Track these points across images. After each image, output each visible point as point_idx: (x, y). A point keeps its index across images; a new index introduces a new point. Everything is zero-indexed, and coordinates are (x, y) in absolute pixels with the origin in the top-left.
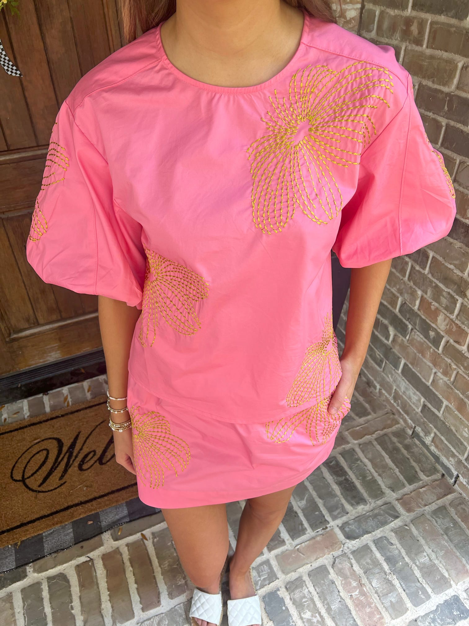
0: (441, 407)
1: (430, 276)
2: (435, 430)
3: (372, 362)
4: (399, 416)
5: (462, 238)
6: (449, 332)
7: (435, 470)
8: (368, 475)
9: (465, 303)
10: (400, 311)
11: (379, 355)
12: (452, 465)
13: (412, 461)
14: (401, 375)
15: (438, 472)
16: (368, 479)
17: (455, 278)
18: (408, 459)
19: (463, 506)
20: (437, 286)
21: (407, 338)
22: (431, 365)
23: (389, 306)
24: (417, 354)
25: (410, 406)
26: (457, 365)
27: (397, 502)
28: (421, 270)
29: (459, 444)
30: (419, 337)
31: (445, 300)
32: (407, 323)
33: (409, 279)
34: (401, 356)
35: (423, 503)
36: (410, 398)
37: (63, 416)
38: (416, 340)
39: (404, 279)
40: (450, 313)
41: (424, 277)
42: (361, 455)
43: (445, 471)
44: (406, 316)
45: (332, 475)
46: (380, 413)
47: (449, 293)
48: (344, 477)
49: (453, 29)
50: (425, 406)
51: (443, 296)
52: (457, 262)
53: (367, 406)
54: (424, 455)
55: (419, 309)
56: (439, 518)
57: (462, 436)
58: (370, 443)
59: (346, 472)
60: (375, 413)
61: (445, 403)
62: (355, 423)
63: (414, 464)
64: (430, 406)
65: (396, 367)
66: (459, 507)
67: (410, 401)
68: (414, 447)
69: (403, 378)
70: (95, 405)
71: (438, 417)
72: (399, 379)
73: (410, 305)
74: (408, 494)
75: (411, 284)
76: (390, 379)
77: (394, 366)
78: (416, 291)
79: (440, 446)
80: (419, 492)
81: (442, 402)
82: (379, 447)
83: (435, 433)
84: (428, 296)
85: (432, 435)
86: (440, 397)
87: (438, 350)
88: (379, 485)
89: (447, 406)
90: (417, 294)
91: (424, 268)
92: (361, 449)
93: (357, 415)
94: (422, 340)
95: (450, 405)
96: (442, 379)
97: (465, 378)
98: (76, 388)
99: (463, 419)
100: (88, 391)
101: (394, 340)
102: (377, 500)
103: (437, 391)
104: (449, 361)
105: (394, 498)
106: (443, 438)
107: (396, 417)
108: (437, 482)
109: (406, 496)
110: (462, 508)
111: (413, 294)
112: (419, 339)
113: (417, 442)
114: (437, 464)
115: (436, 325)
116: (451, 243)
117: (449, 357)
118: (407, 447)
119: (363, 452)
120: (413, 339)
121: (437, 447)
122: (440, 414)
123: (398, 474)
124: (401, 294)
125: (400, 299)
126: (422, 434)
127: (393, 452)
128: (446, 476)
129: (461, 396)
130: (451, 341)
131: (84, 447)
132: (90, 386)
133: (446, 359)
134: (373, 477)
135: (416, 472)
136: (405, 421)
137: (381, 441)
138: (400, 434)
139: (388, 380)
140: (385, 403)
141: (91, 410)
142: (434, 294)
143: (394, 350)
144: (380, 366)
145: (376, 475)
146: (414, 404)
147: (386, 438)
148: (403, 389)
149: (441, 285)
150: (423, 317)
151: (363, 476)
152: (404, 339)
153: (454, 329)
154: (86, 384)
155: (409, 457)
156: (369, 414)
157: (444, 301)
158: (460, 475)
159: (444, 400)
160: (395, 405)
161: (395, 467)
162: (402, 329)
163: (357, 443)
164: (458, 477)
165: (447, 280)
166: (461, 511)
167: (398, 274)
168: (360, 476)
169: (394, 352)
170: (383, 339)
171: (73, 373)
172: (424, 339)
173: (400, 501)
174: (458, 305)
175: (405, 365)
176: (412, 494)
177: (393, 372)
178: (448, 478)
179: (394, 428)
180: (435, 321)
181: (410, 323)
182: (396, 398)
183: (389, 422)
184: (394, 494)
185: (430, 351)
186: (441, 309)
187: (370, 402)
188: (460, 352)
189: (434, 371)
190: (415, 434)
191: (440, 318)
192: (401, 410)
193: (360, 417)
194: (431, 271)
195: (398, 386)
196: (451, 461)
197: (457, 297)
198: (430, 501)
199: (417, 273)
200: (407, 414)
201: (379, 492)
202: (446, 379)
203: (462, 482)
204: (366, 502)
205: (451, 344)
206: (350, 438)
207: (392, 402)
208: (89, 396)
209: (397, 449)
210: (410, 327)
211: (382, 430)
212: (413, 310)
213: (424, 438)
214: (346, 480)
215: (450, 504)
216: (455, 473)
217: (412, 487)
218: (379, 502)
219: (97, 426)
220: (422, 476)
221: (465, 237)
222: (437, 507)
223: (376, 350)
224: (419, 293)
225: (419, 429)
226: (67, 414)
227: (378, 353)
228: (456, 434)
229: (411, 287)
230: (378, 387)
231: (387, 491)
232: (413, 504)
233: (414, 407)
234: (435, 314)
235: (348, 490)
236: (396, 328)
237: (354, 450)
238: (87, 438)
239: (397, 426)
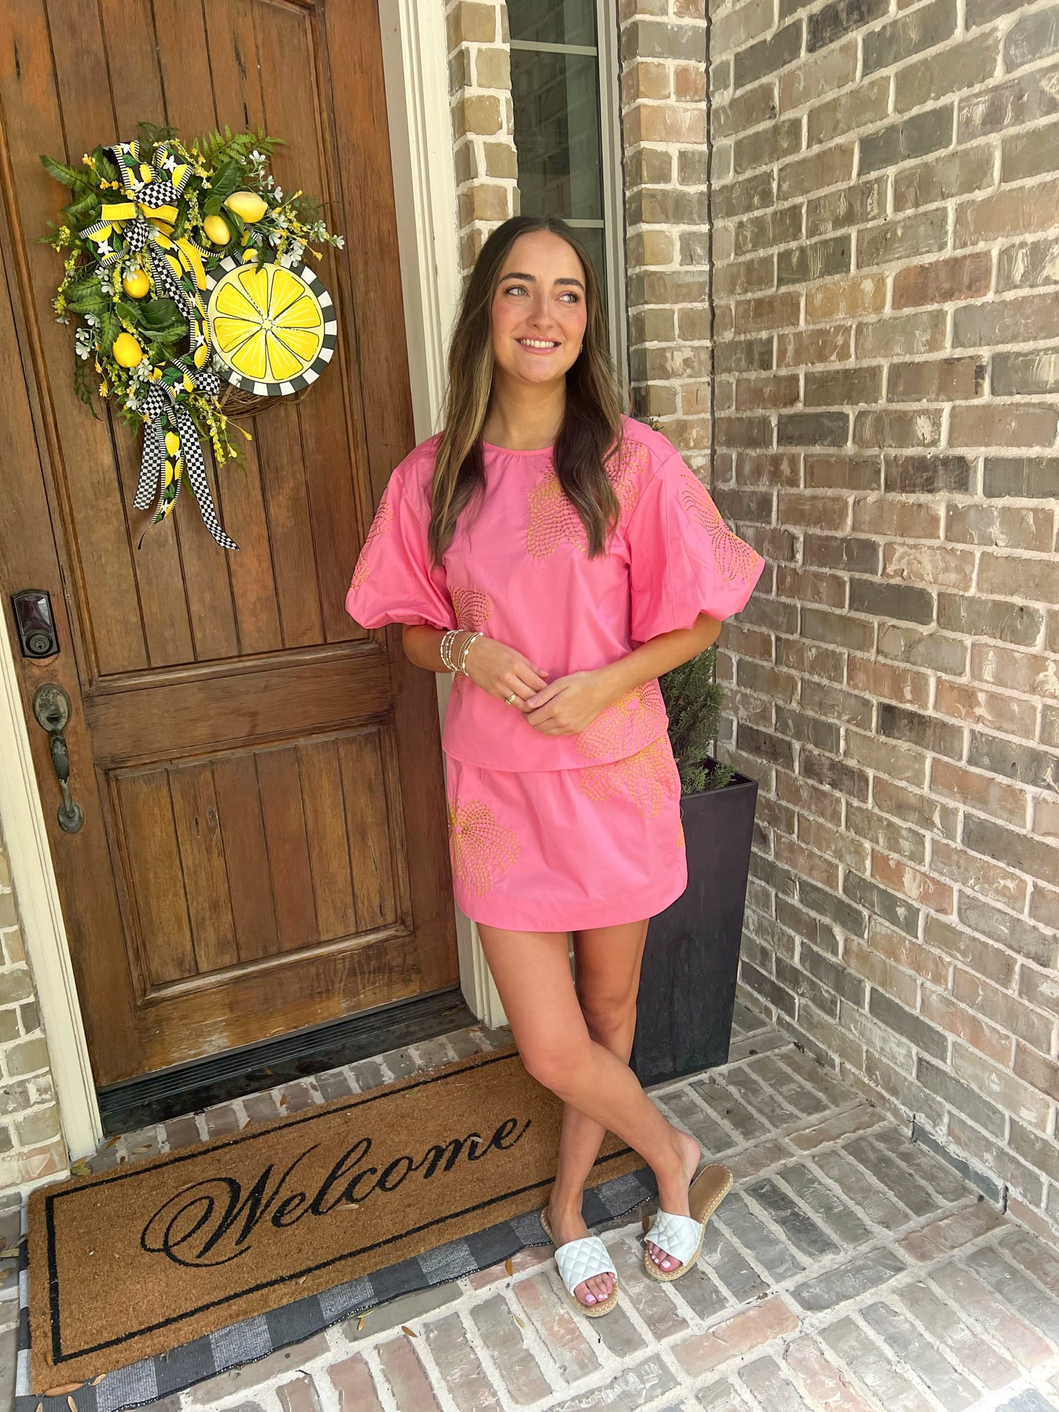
0: (944, 1049)
1: (876, 810)
2: (948, 1106)
3: (819, 1012)
4: (883, 1108)
5: (908, 733)
6: (925, 898)
7: (965, 1191)
8: (835, 1204)
9: (937, 838)
10: (844, 891)
11: (827, 991)
12: (991, 1168)
13: (917, 1177)
14: (869, 1015)
15: (971, 1192)
16: (836, 1210)
17: (913, 800)
18: (911, 1175)
19: (1026, 1245)
20: (890, 824)
21: (866, 936)
22: (912, 972)
23: (827, 889)
24: (887, 961)
25: (897, 1073)
26: (951, 956)
27: (897, 1245)
28: (862, 805)
29: (991, 1114)
30: (883, 926)
31: (907, 843)
32: (860, 907)
33: (847, 828)
34: (862, 978)
35: (948, 1244)
36: (893, 1058)
37: (236, 1142)
38: (880, 933)
39: (840, 830)
40: (919, 864)
41: (868, 816)
42: (818, 1173)
43: (981, 1189)
44: (856, 895)
45: (766, 1210)
46: (846, 1105)
47: (910, 830)
48: (789, 1211)
49: (833, 459)
50: (920, 1060)
51: (903, 837)
52: (909, 774)
53: (821, 1095)
54: (941, 1168)
55: (872, 876)
56: (983, 1266)
57: (991, 1094)
58: (834, 1153)
59: (792, 1202)
60: (837, 1106)
61: (951, 1038)
62: (799, 1124)
63: (923, 1183)
64: (928, 1057)
65: (859, 1003)
66: (1017, 1247)
67: (895, 1063)
68: (920, 1156)
69: (875, 1020)
70: (298, 1122)
71: (945, 1073)
72: (869, 1025)
73: (858, 873)
74: (918, 1231)
75: (852, 834)
76: (853, 1035)
77: (855, 1003)
78: (861, 845)
79: (964, 1138)
80: (939, 1227)
81: (944, 1038)
82: (851, 1159)
83: (949, 1113)
84: (881, 848)
85: (946, 1119)
86: (939, 1029)
87: (917, 938)
88: (858, 1219)
89: (954, 1044)
90: (864, 849)
91: (865, 800)
92: (816, 1163)
93: (803, 1111)
94: (889, 932)
95: (959, 1040)
96: (934, 992)
97: (967, 973)
98: (257, 1099)
99: (985, 1057)
100: (282, 1104)
101: (846, 950)
102: (860, 1245)
103: (932, 1019)
104: (937, 951)
105: (891, 1239)
106: (963, 1116)
107: (878, 1110)
108: (971, 1210)
109: (914, 1234)
110: (1024, 1248)
111: (858, 851)
112: (884, 931)
113: (925, 1148)
114: (967, 1181)
115: (904, 893)
116: (894, 747)
117: (936, 944)
118: (906, 1157)
119: (821, 1167)
120: (875, 934)
121: (958, 1141)
122: (947, 1067)
123: (894, 1199)
124: (840, 858)
125: (840, 868)
126: (928, 1128)
127: (880, 1166)
128: (987, 1198)
129: (971, 1011)
130: (932, 912)
131: (281, 1190)
132: (284, 1097)
133: (933, 950)
134: (846, 1207)
135: (928, 1194)
136: (896, 1112)
137: (855, 1149)
138: (890, 1137)
139: (851, 1037)
140: (854, 1090)
141: (291, 1129)
142: (889, 839)
143: (849, 970)
144: (831, 1013)
145: (850, 1203)
146: (902, 1066)
147: (863, 1143)
148: (878, 1044)
149: (895, 820)
150: (882, 887)
151: (827, 1207)
152: (861, 941)
153: (932, 889)
154: (277, 1092)
155: (911, 1171)
156: (825, 1108)
157: (906, 845)
158: (1009, 1185)
159: (947, 1034)
160: (873, 1085)
161: (886, 1189)
162: (853, 922)
163: (808, 1155)
164: (1007, 1189)
165: (901, 808)
166: (1023, 1252)
167: (829, 825)
168: (822, 1207)
169: (849, 974)
170: (828, 956)
171: (250, 1077)
172: (892, 927)
173: (904, 1243)
174: (928, 845)
175: (873, 990)
176: (926, 1230)
177: (857, 1015)
178: (992, 1202)
179: (877, 1128)
180: (900, 885)
181: (864, 906)
182: (870, 1071)
183: (866, 1118)
184: (891, 1233)
185: (905, 946)
186: (905, 860)
187: (825, 1090)
188: (949, 928)
189: (919, 982)
190: (919, 1134)
191: (907, 878)
192: (884, 1093)
193: (810, 1114)
194: (877, 803)
195: (870, 1043)
196: (987, 1160)
197: (922, 831)
198: (962, 1240)
199: (857, 813)
200: (894, 1092)
201: (861, 1231)
202: (940, 989)
203: (1015, 1199)
204: (837, 1247)
205: (932, 918)
206: (793, 1148)
207: (866, 1080)
208: (283, 1111)
209: (887, 1161)
210: (866, 913)
211: (854, 1131)
212: (864, 880)
213: (934, 1133)
214: (795, 1214)
215: (1000, 1243)
216: (999, 1183)
217: (923, 1219)
218: (864, 1248)
219: (304, 1154)
220: (939, 1200)
221: (911, 730)
222: (975, 1249)
223: (821, 984)
224: (867, 845)
225: (921, 1118)
226: (243, 1140)
227: (825, 987)
228: (982, 1094)
229: (853, 841)
230: (837, 1060)
231: (877, 1229)
232: (930, 1247)
233: (904, 1074)
234: (895, 875)
235: (800, 1231)
236: (844, 925)
237: (803, 1166)
238: (287, 1174)
239: (881, 1124)
